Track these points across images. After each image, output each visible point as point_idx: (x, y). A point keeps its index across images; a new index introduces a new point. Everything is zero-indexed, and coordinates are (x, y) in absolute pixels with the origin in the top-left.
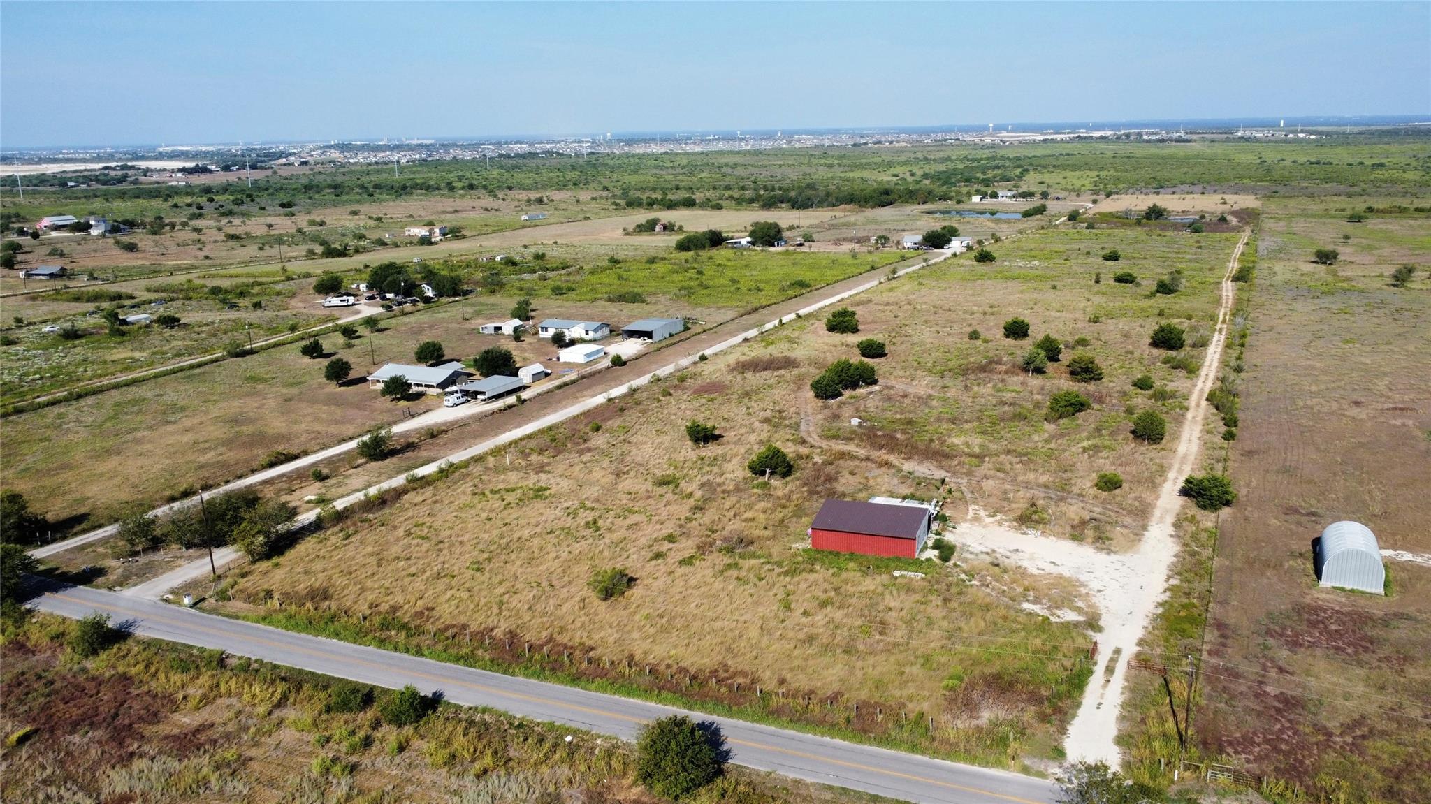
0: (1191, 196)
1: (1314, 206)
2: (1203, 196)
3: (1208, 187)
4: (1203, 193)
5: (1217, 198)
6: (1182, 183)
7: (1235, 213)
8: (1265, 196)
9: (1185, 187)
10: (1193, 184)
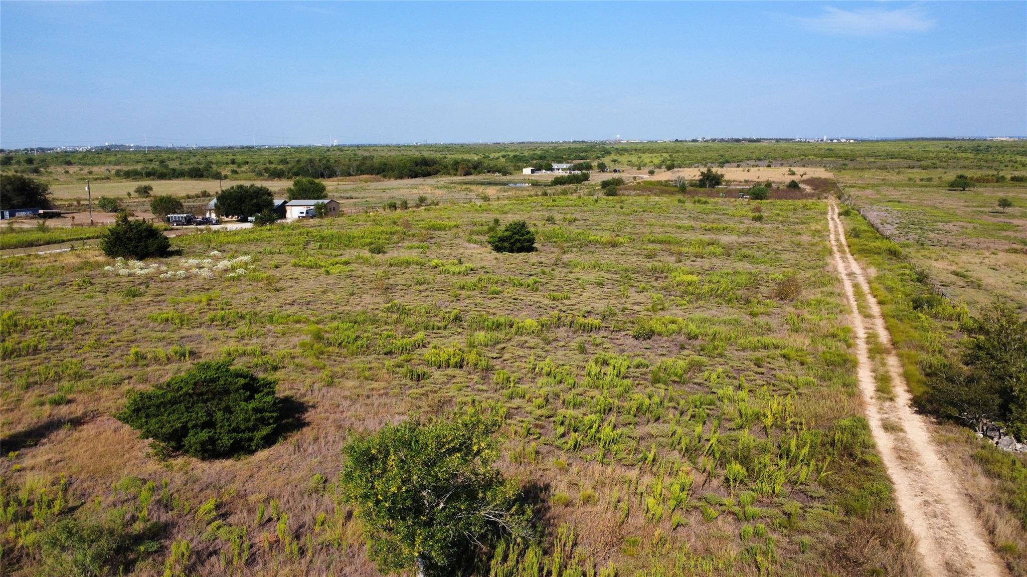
0: (757, 168)
1: (893, 177)
2: (769, 169)
3: (774, 162)
4: (769, 166)
5: (785, 170)
6: (749, 159)
7: (807, 182)
8: (835, 168)
9: (752, 162)
10: (760, 160)
